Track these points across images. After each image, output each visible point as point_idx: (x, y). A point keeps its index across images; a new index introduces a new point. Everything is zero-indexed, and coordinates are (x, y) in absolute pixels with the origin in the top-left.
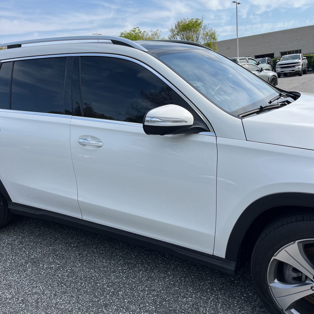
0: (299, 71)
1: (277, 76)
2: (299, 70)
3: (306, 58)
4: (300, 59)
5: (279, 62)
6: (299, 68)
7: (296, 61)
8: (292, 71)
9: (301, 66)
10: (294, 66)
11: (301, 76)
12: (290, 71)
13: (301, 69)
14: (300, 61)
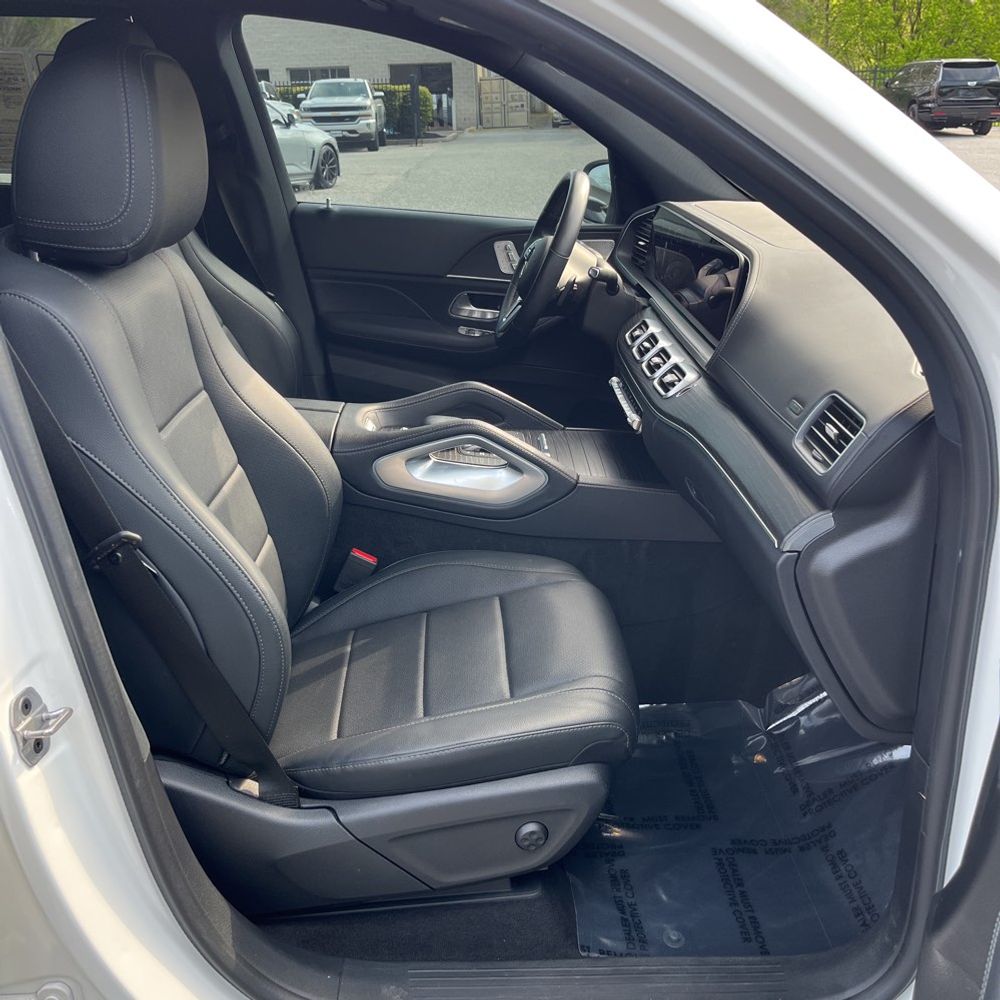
0: (369, 135)
1: (336, 148)
2: (369, 131)
3: (382, 94)
4: (368, 96)
5: (305, 99)
6: (368, 125)
7: (358, 101)
8: (350, 132)
9: (374, 121)
10: (353, 118)
11: (376, 150)
12: (345, 133)
13: (373, 130)
14: (368, 102)
